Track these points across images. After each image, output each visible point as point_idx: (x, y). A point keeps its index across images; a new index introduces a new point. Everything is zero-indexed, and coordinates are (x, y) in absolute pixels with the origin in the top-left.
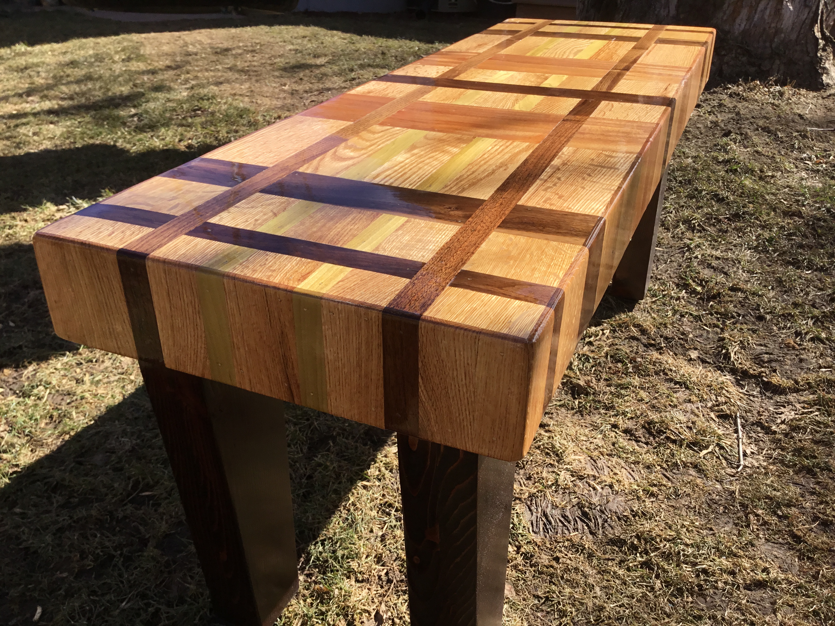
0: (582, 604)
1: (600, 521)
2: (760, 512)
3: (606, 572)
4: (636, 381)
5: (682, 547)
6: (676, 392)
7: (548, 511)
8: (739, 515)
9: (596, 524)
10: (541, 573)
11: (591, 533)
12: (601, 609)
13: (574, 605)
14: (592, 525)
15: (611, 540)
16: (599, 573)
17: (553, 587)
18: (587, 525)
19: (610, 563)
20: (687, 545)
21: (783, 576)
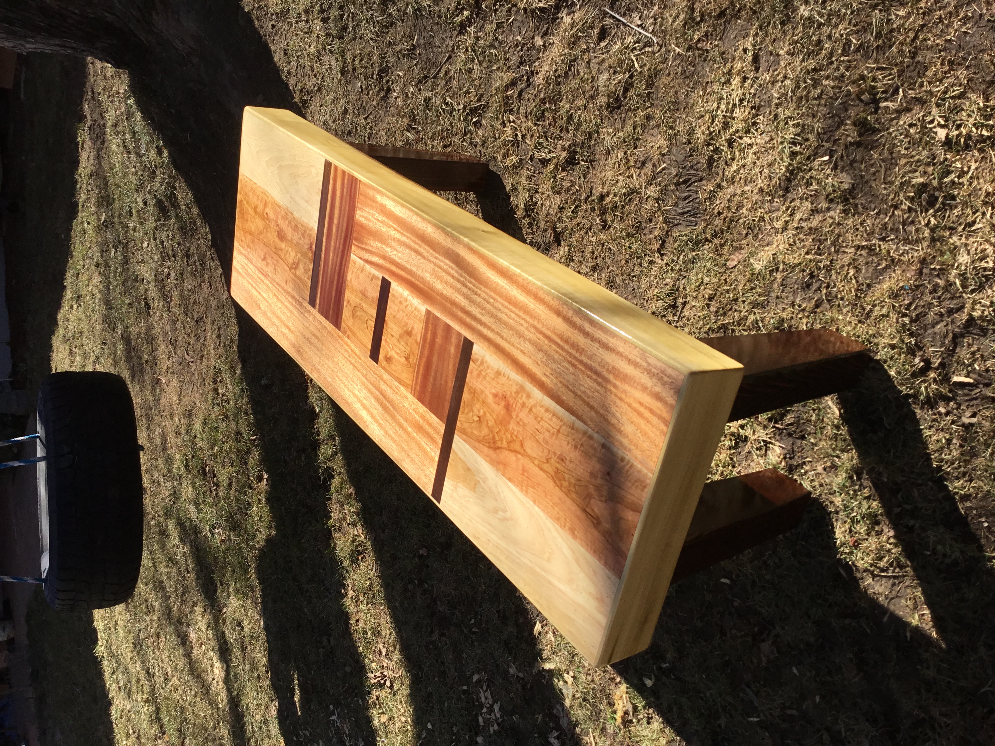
0: (756, 203)
1: (692, 172)
2: (696, 37)
3: (733, 178)
4: (565, 106)
5: (719, 112)
6: (579, 73)
7: (680, 211)
8: (697, 54)
9: (694, 175)
10: (729, 228)
11: (701, 180)
12: (761, 190)
13: (756, 209)
14: (694, 179)
15: (708, 167)
16: (733, 183)
17: (741, 221)
18: (694, 182)
19: (727, 173)
20: (718, 107)
21: (751, 38)
